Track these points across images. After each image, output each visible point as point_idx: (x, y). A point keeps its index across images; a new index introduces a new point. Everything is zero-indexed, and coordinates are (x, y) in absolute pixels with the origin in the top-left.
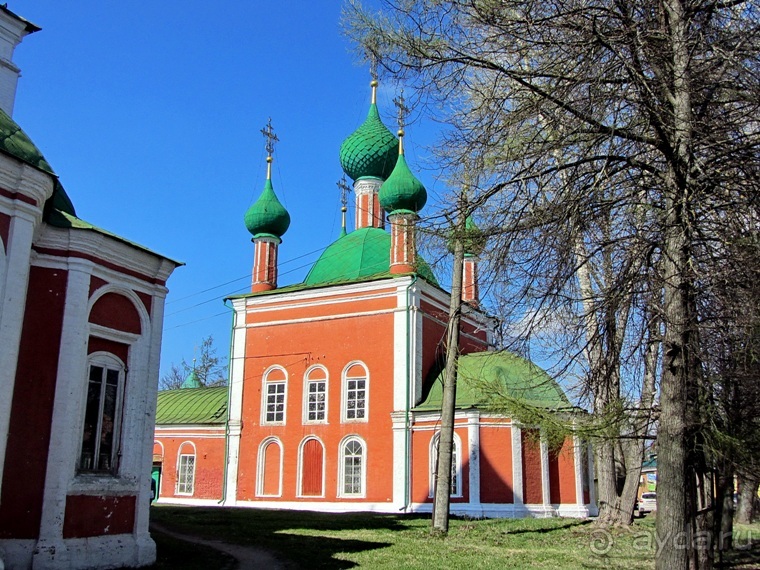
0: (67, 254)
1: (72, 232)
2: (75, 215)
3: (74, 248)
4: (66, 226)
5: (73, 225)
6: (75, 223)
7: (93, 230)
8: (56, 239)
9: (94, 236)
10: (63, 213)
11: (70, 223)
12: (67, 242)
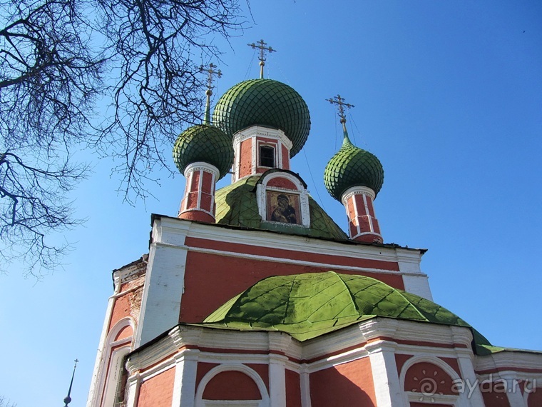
0: (497, 370)
1: (494, 356)
2: (490, 345)
3: (499, 365)
4: (488, 353)
5: (493, 352)
6: (493, 350)
7: (504, 351)
8: (487, 363)
9: (507, 354)
10: (483, 346)
11: (490, 351)
12: (493, 363)
